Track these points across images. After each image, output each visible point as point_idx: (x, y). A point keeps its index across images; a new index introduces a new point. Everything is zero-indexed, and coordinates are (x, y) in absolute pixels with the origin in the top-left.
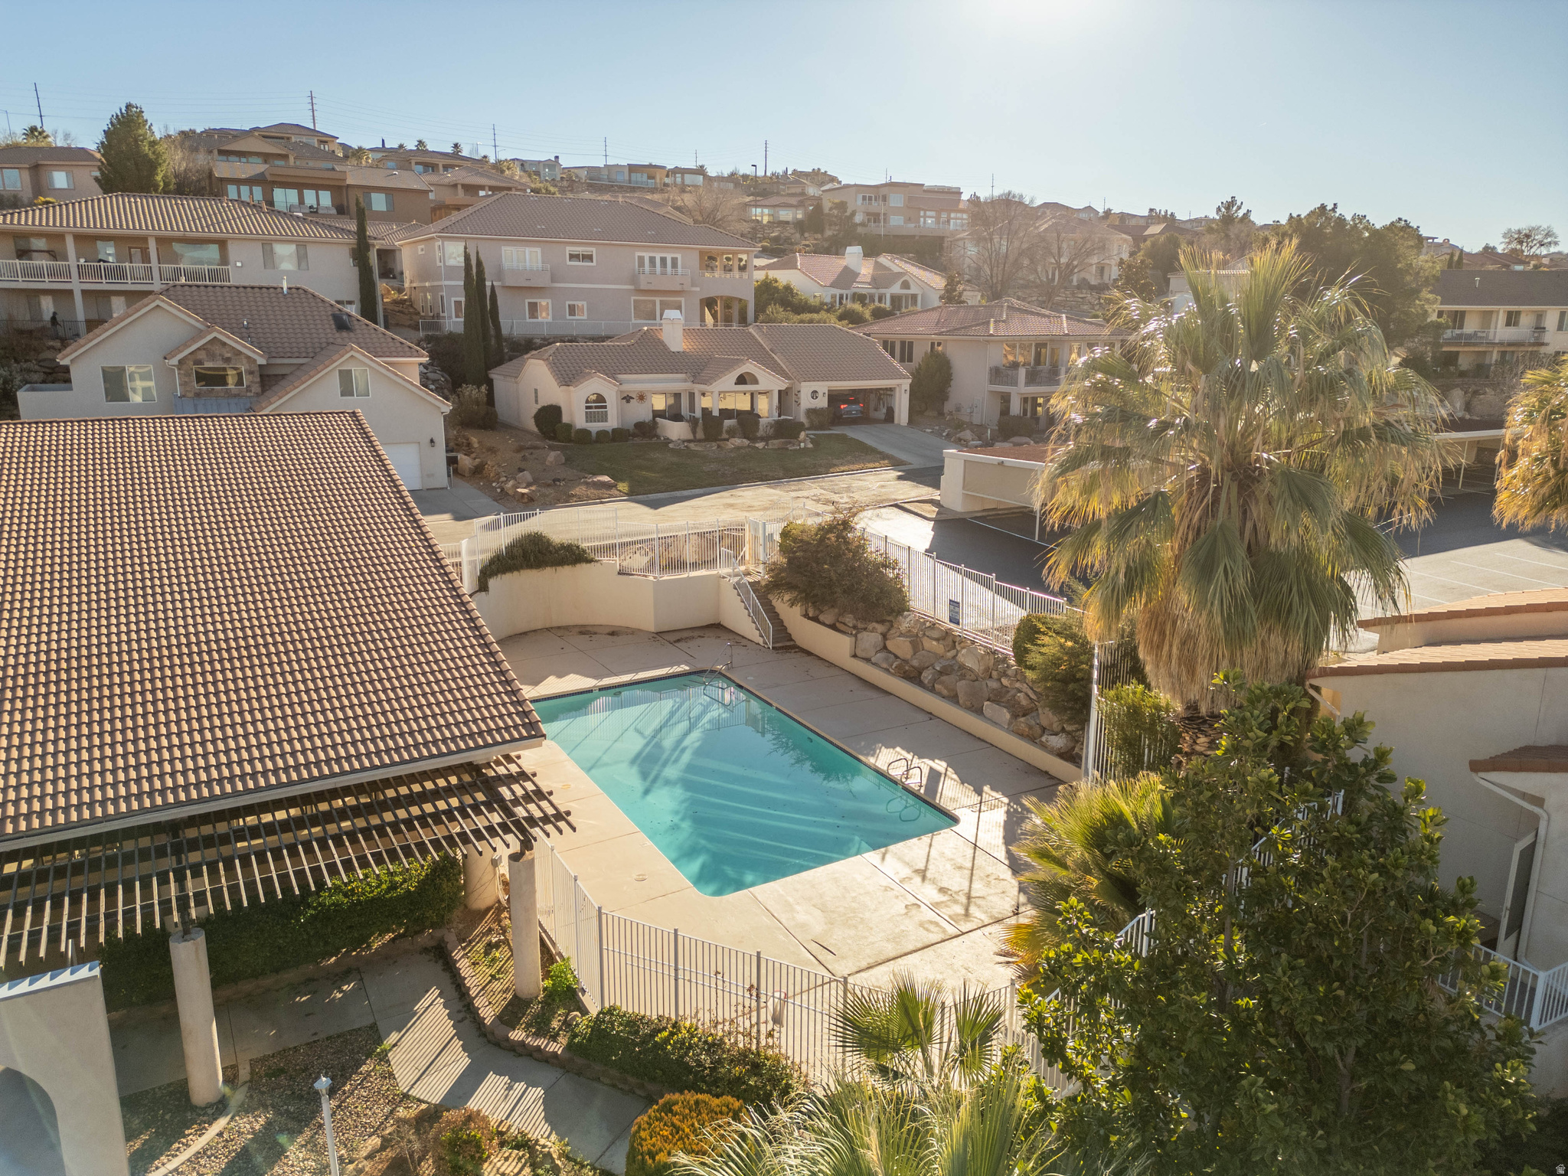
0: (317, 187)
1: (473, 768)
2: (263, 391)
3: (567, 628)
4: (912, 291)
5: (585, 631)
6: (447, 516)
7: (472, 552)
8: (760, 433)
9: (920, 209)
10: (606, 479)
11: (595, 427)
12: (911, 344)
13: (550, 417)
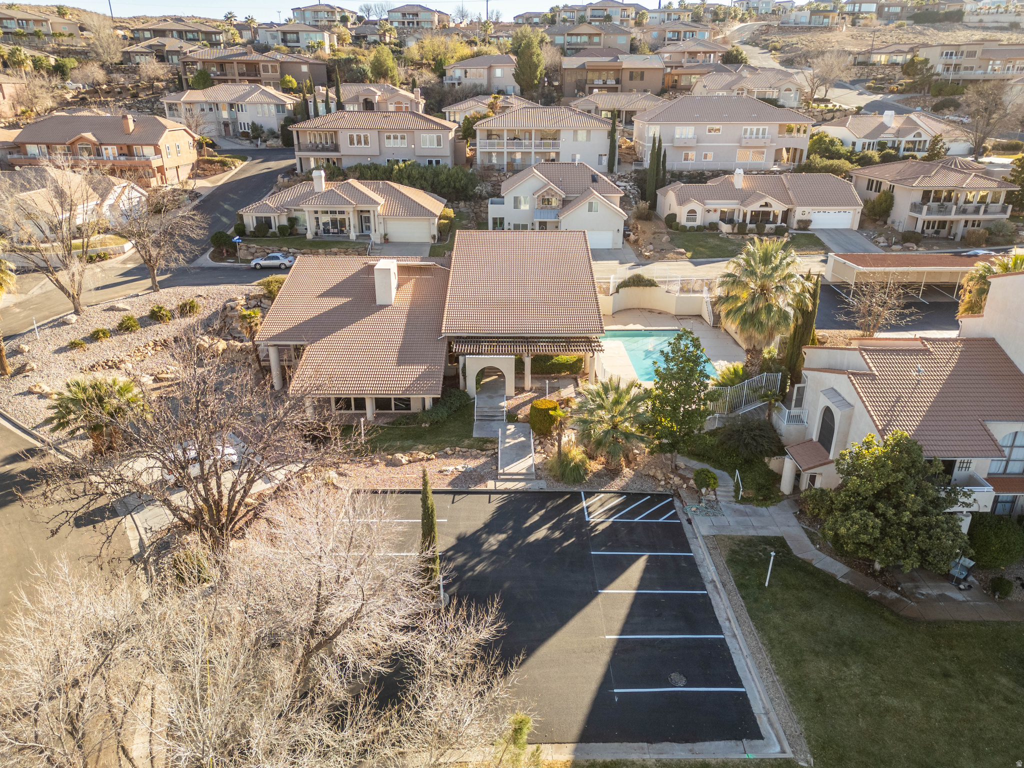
0: (608, 71)
1: (588, 338)
2: (563, 207)
3: (645, 309)
4: (922, 139)
5: (651, 311)
6: (617, 262)
7: (615, 278)
8: (766, 231)
9: (990, 60)
10: (683, 250)
11: (690, 224)
12: (881, 183)
13: (672, 218)
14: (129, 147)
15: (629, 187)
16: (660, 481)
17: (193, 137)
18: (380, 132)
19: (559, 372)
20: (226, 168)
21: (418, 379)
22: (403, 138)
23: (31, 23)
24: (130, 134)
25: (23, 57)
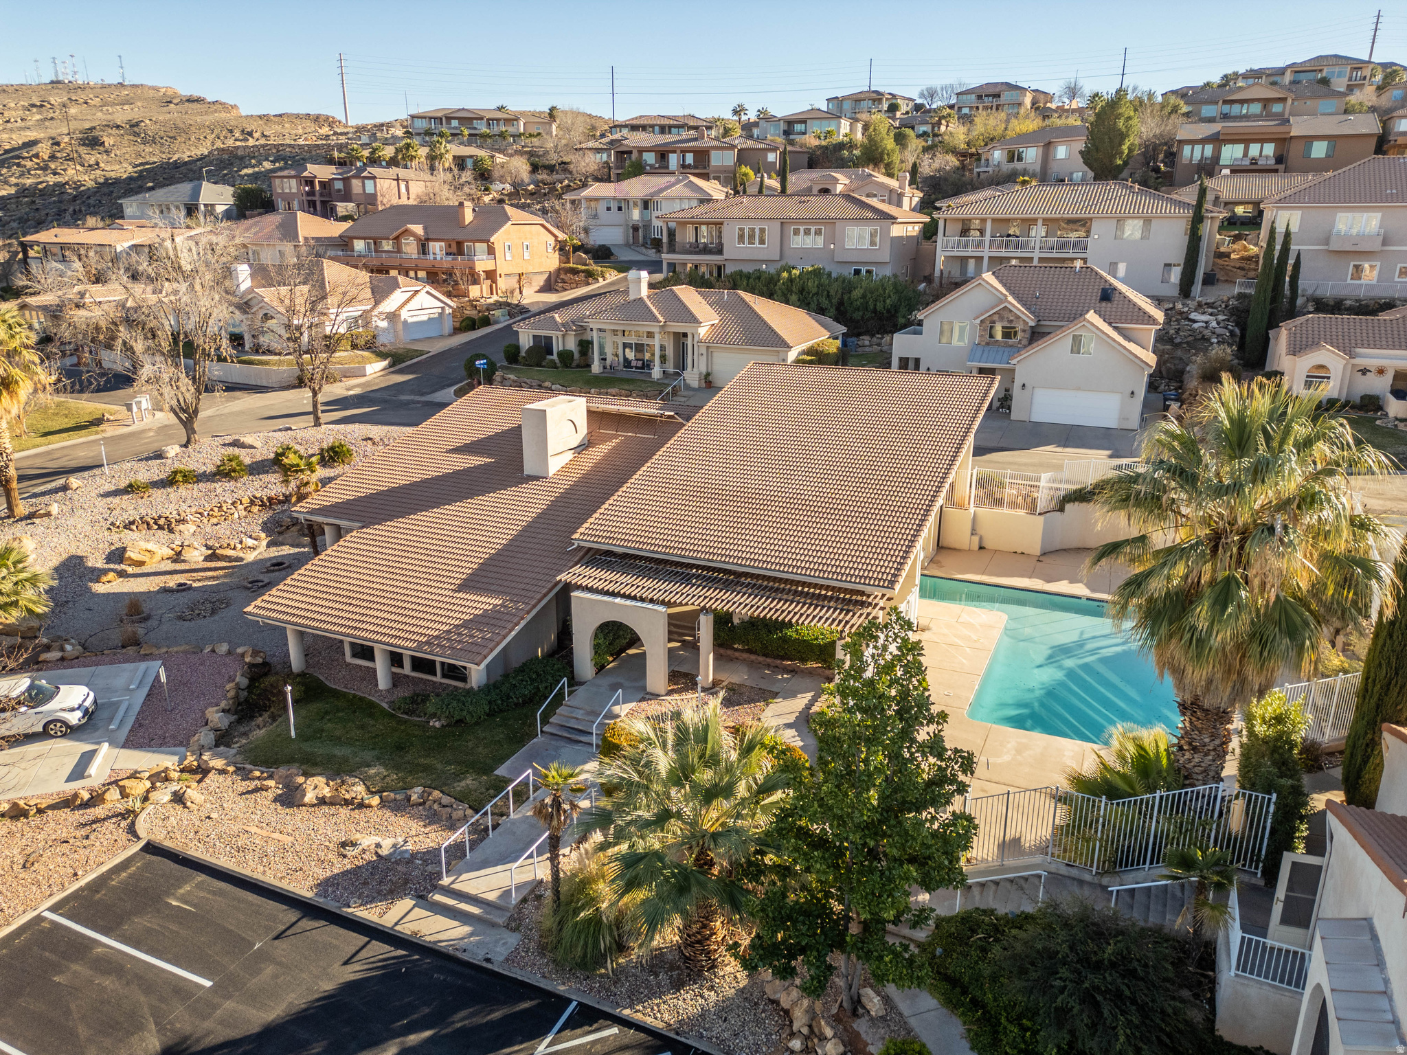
0: (1262, 141)
2: (1030, 344)
7: (1052, 480)
14: (460, 244)
15: (1214, 324)
16: (792, 1035)
17: (556, 236)
18: (783, 223)
19: (803, 660)
20: (590, 280)
21: (466, 624)
22: (818, 232)
23: (502, 122)
24: (464, 227)
25: (443, 151)
